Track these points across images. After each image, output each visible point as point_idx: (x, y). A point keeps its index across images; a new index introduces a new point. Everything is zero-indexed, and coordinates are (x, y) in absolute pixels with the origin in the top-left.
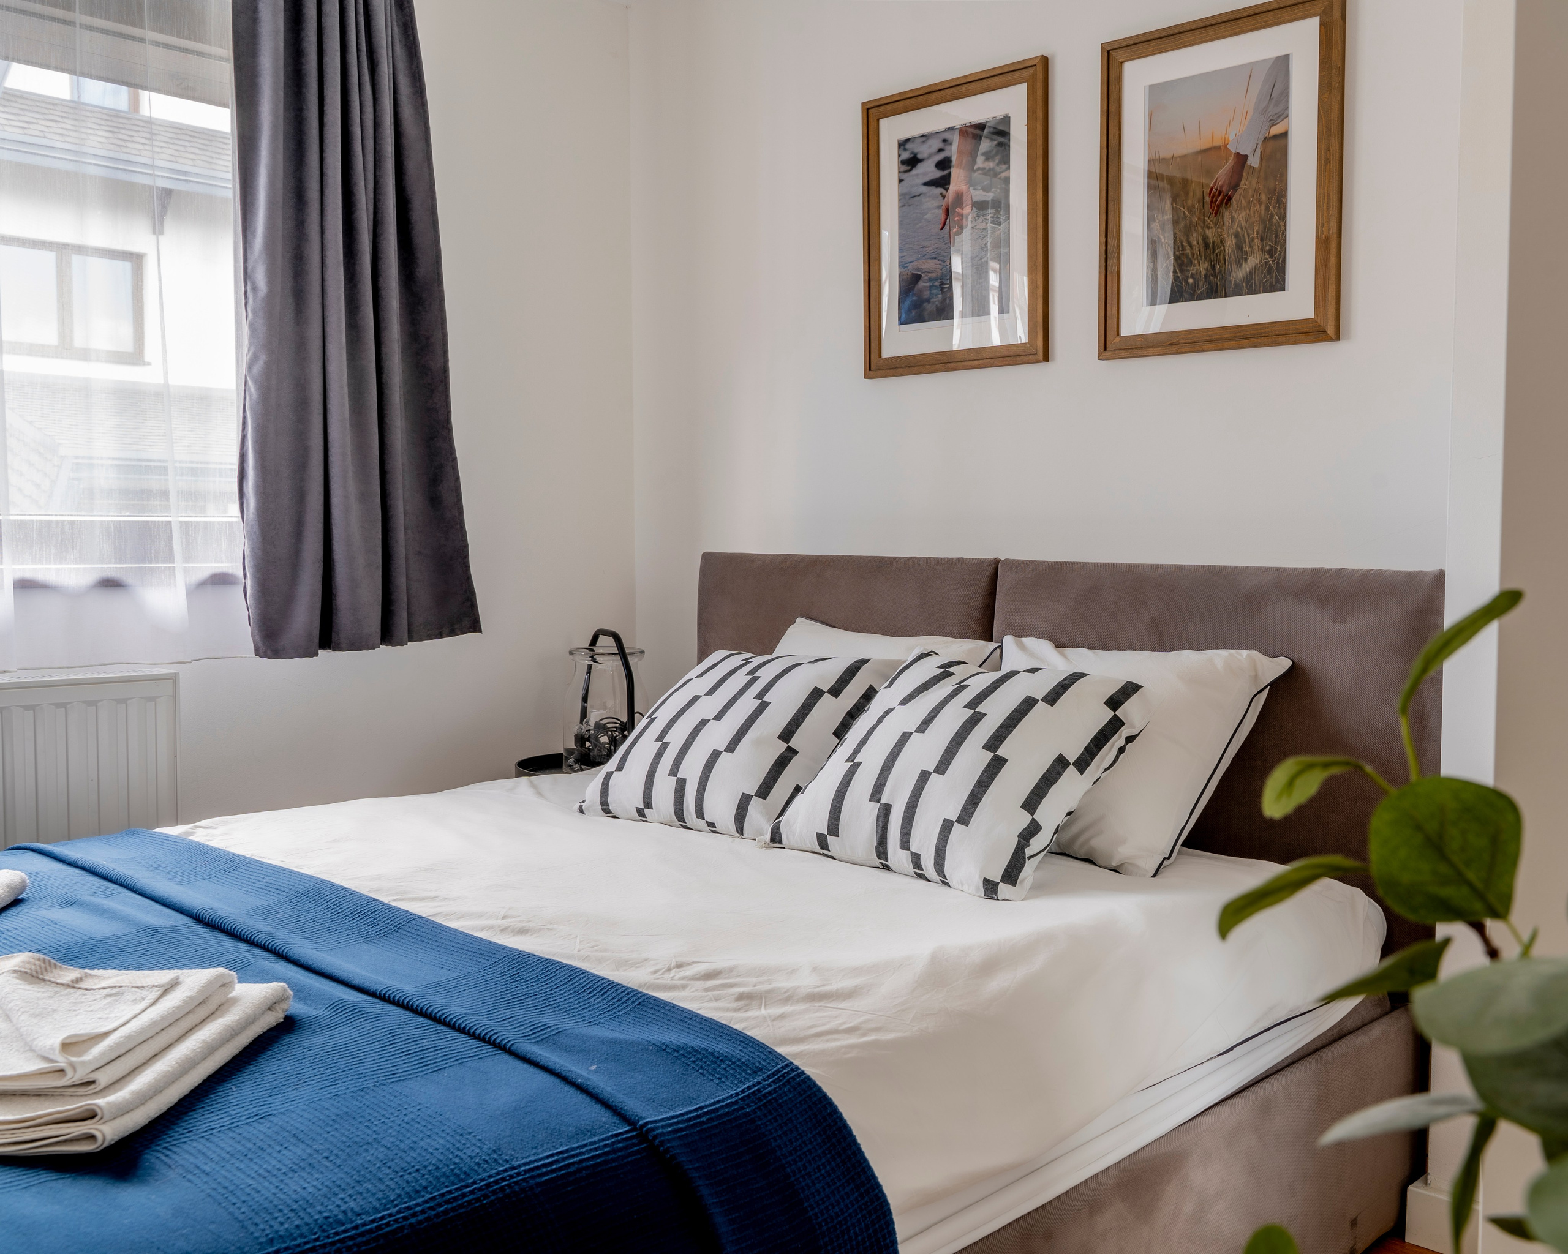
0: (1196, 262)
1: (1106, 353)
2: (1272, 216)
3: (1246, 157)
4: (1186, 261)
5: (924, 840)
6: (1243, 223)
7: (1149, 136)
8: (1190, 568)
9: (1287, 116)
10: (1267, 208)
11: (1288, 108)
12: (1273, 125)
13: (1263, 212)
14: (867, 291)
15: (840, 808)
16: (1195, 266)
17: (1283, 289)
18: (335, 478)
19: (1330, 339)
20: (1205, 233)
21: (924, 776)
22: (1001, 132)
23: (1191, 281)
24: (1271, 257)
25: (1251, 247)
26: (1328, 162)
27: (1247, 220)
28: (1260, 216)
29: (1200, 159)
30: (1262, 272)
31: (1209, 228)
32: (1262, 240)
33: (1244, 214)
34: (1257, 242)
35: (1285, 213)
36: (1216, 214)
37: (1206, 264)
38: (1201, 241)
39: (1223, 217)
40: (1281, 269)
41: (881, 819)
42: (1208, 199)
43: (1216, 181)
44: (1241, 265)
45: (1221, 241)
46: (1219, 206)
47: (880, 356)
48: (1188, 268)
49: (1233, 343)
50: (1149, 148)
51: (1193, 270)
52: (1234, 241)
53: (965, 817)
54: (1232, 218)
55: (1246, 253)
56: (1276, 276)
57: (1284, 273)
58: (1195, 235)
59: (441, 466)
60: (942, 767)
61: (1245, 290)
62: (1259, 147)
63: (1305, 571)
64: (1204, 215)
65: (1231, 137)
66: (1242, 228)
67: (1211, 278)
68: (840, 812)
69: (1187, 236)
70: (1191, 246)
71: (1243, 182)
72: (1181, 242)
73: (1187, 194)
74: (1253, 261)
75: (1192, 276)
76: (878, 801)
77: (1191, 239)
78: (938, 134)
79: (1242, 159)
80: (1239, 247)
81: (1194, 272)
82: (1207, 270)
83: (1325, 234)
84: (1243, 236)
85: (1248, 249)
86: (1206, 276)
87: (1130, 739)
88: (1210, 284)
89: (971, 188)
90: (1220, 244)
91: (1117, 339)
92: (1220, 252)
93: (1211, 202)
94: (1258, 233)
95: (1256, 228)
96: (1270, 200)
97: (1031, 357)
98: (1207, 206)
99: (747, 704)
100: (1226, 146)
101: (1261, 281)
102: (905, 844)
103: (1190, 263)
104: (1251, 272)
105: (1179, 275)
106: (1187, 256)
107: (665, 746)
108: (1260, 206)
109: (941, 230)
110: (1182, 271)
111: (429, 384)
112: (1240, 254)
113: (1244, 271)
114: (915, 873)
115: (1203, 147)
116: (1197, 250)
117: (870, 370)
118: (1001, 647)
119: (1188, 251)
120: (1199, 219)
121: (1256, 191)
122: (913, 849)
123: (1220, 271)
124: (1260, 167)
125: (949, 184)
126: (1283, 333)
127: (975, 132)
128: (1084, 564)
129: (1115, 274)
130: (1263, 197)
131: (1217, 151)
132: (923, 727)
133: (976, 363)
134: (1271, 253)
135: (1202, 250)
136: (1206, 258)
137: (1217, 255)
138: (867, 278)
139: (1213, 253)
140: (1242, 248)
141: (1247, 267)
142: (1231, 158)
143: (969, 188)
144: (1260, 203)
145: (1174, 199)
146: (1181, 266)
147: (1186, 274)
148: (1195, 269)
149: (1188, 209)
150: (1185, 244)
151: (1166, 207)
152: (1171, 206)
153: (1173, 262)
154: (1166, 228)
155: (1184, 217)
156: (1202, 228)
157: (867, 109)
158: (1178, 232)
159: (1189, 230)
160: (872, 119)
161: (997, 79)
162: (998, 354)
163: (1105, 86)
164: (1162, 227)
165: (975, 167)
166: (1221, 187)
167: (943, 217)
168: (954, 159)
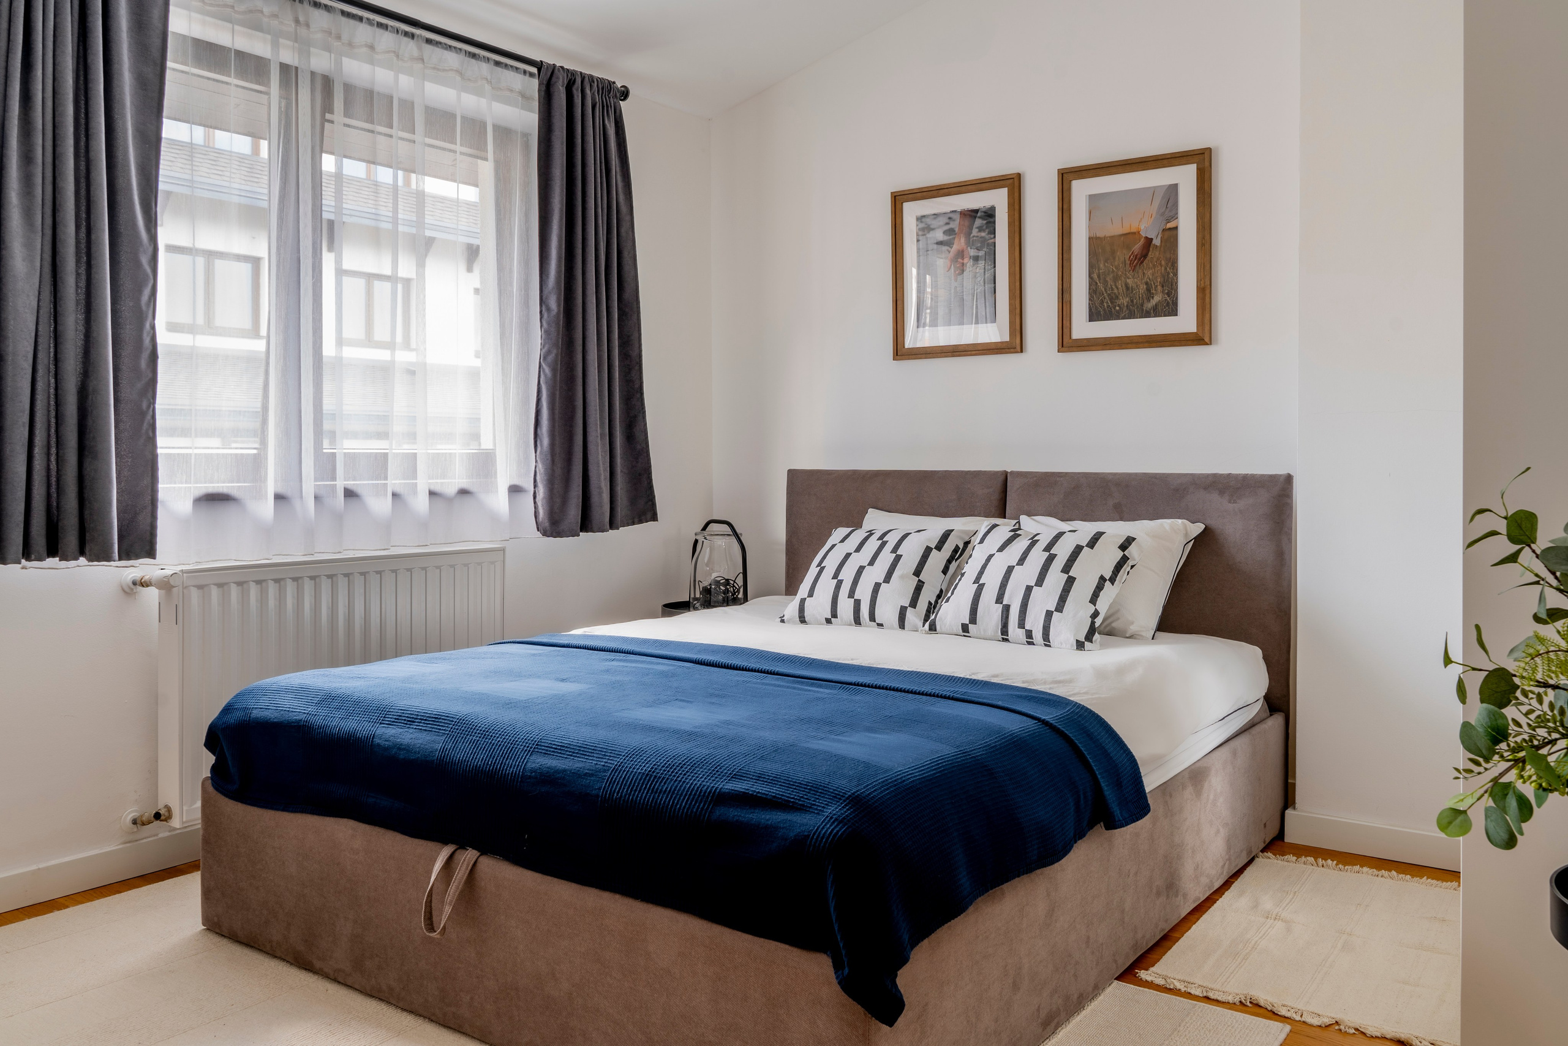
0: (1121, 298)
1: (1063, 349)
2: (1169, 273)
3: (1152, 239)
4: (1114, 296)
5: (1035, 622)
6: (1151, 277)
7: (1089, 224)
8: (1136, 474)
9: (1177, 218)
10: (1166, 269)
11: (1177, 213)
12: (1168, 222)
13: (1163, 271)
14: (894, 306)
15: (977, 608)
16: (1120, 300)
17: (1177, 315)
18: (591, 425)
19: (1207, 344)
20: (1126, 281)
21: (1029, 589)
22: (989, 215)
23: (1117, 308)
24: (1169, 297)
25: (1156, 290)
26: (1203, 245)
27: (1153, 275)
28: (1161, 273)
29: (1122, 239)
30: (1163, 305)
31: (1129, 278)
32: (1163, 286)
33: (1151, 271)
34: (1159, 288)
35: (1177, 272)
36: (1133, 271)
37: (1127, 299)
38: (1124, 286)
39: (1138, 273)
40: (1175, 304)
41: (1005, 613)
42: (1128, 262)
43: (1133, 252)
44: (1150, 301)
45: (1137, 286)
46: (1134, 266)
47: (904, 347)
48: (1116, 301)
49: (1146, 345)
50: (1089, 231)
52: (1145, 287)
53: (1060, 608)
54: (1144, 273)
55: (1153, 294)
56: (1172, 308)
57: (1177, 306)
58: (1120, 282)
59: (635, 417)
60: (1040, 582)
61: (1152, 314)
62: (1160, 234)
63: (1208, 475)
65: (1142, 227)
66: (1150, 280)
67: (1131, 307)
68: (977, 611)
69: (1115, 282)
70: (1117, 288)
71: (1150, 253)
72: (1111, 286)
73: (1114, 258)
74: (1157, 299)
75: (1119, 306)
76: (1002, 603)
77: (1117, 284)
78: (946, 215)
79: (1149, 241)
80: (1148, 290)
81: (1120, 304)
82: (1128, 302)
83: (1202, 285)
84: (1151, 284)
85: (1154, 292)
86: (1127, 306)
87: (1132, 567)
88: (1130, 310)
89: (969, 248)
90: (1136, 288)
91: (1070, 341)
92: (1136, 293)
93: (1130, 264)
94: (1160, 283)
95: (1159, 280)
96: (1167, 264)
97: (1012, 350)
98: (1128, 266)
99: (887, 557)
100: (1139, 232)
101: (1162, 310)
102: (1021, 625)
103: (1117, 297)
104: (1156, 305)
105: (1110, 305)
106: (1115, 294)
107: (840, 583)
108: (1161, 267)
109: (947, 272)
110: (1112, 303)
111: (628, 365)
112: (1149, 294)
113: (1151, 304)
114: (1027, 641)
115: (1124, 233)
116: (1122, 291)
117: (897, 355)
118: (1019, 522)
119: (1116, 291)
121: (1158, 259)
122: (1027, 627)
123: (1137, 303)
124: (1161, 245)
125: (953, 244)
126: (1177, 339)
127: (972, 214)
128: (1066, 473)
129: (1068, 302)
130: (1163, 263)
131: (1135, 234)
132: (1021, 561)
133: (974, 352)
134: (1169, 294)
135: (1124, 291)
136: (1127, 296)
137: (1134, 294)
138: (895, 299)
139: (1132, 293)
140: (1150, 291)
141: (1153, 302)
142: (1142, 241)
143: (967, 247)
144: (1161, 266)
145: (1106, 261)
146: (1111, 299)
147: (1115, 304)
148: (1120, 301)
149: (1115, 267)
150: (1113, 287)
151: (1102, 266)
152: (1105, 265)
153: (1106, 297)
154: (1101, 277)
155: (1113, 271)
156: (1125, 278)
157: (895, 196)
158: (1109, 280)
159: (1116, 279)
160: (897, 202)
161: (987, 185)
162: (989, 348)
163: (1061, 193)
164: (1099, 276)
165: (972, 236)
166: (1136, 255)
167: (948, 263)
168: (957, 230)
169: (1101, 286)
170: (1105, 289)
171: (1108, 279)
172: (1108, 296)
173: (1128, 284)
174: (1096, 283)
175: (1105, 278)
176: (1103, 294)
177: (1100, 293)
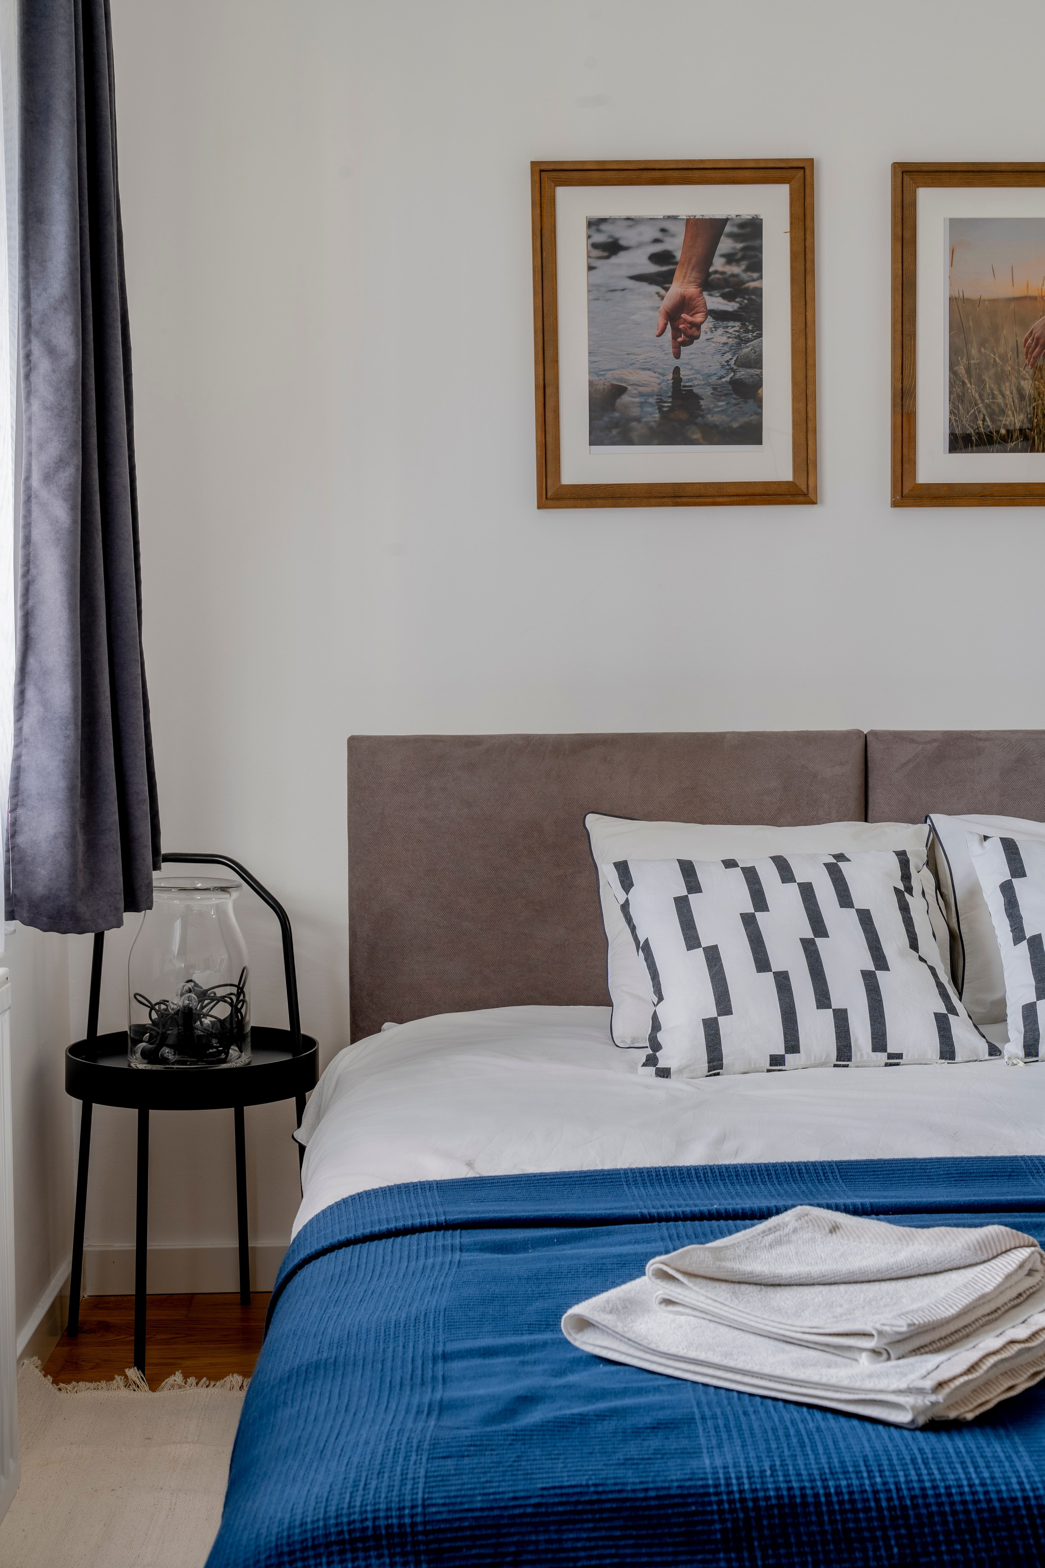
0: (1010, 413)
1: (902, 500)
4: (997, 410)
7: (951, 272)
14: (542, 399)
16: (1008, 416)
20: (1019, 383)
23: (1003, 432)
29: (1013, 306)
31: (1024, 379)
36: (1032, 365)
37: (1022, 416)
38: (1014, 391)
42: (1023, 350)
43: (1032, 332)
45: (1039, 395)
46: (1036, 358)
47: (561, 482)
48: (1001, 418)
50: (951, 285)
51: (1006, 420)
58: (1007, 384)
64: (1018, 365)
67: (1027, 431)
69: (999, 385)
70: (1003, 396)
72: (992, 390)
73: (998, 341)
75: (1006, 428)
77: (1003, 388)
81: (1007, 423)
82: (1023, 422)
86: (1022, 429)
88: (1026, 437)
89: (705, 293)
90: (1037, 398)
91: (915, 487)
92: (1038, 406)
93: (1027, 353)
97: (793, 498)
98: (1022, 357)
100: (1042, 298)
103: (1003, 412)
105: (989, 423)
106: (999, 405)
109: (659, 335)
110: (993, 421)
115: (1018, 294)
116: (1011, 400)
117: (546, 497)
119: (1000, 400)
120: (1012, 368)
123: (1038, 425)
125: (671, 283)
127: (713, 228)
129: (911, 414)
133: (721, 500)
135: (1016, 401)
136: (1021, 410)
137: (1034, 408)
138: (541, 382)
139: (1030, 406)
143: (701, 292)
145: (982, 343)
146: (992, 415)
147: (999, 423)
148: (1009, 419)
149: (1000, 357)
150: (996, 392)
151: (974, 352)
152: (980, 351)
153: (984, 411)
154: (973, 372)
155: (995, 364)
156: (1017, 378)
157: (541, 171)
158: (987, 379)
159: (1000, 378)
160: (546, 184)
161: (747, 173)
162: (750, 491)
163: (899, 209)
164: (968, 370)
165: (711, 269)
166: (1038, 339)
167: (661, 321)
168: (678, 255)
169: (972, 390)
170: (981, 396)
171: (985, 377)
172: (986, 409)
173: (1023, 389)
174: (963, 382)
175: (980, 376)
176: (976, 405)
177: (970, 403)
